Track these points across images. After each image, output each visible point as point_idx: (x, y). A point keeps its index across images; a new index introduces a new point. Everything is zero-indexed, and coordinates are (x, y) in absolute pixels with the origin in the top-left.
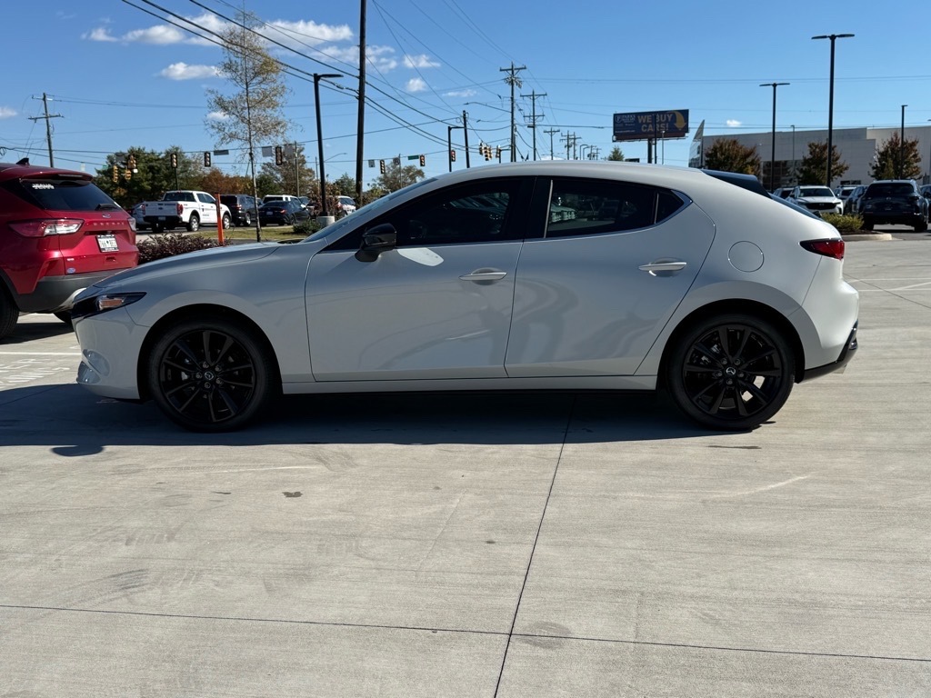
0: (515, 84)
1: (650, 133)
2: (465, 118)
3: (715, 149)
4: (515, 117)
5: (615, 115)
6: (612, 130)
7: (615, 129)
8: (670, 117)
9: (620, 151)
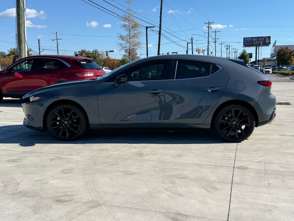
0: (210, 28)
1: (257, 44)
2: (192, 40)
3: (280, 50)
4: (209, 39)
5: (244, 38)
6: (243, 43)
7: (244, 43)
8: (264, 39)
9: (245, 50)
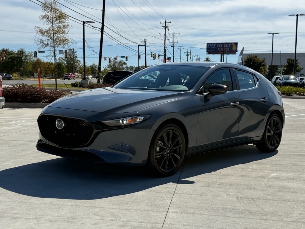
0: (166, 29)
1: (222, 51)
5: (208, 44)
7: (207, 49)
8: (230, 45)
9: (209, 58)
